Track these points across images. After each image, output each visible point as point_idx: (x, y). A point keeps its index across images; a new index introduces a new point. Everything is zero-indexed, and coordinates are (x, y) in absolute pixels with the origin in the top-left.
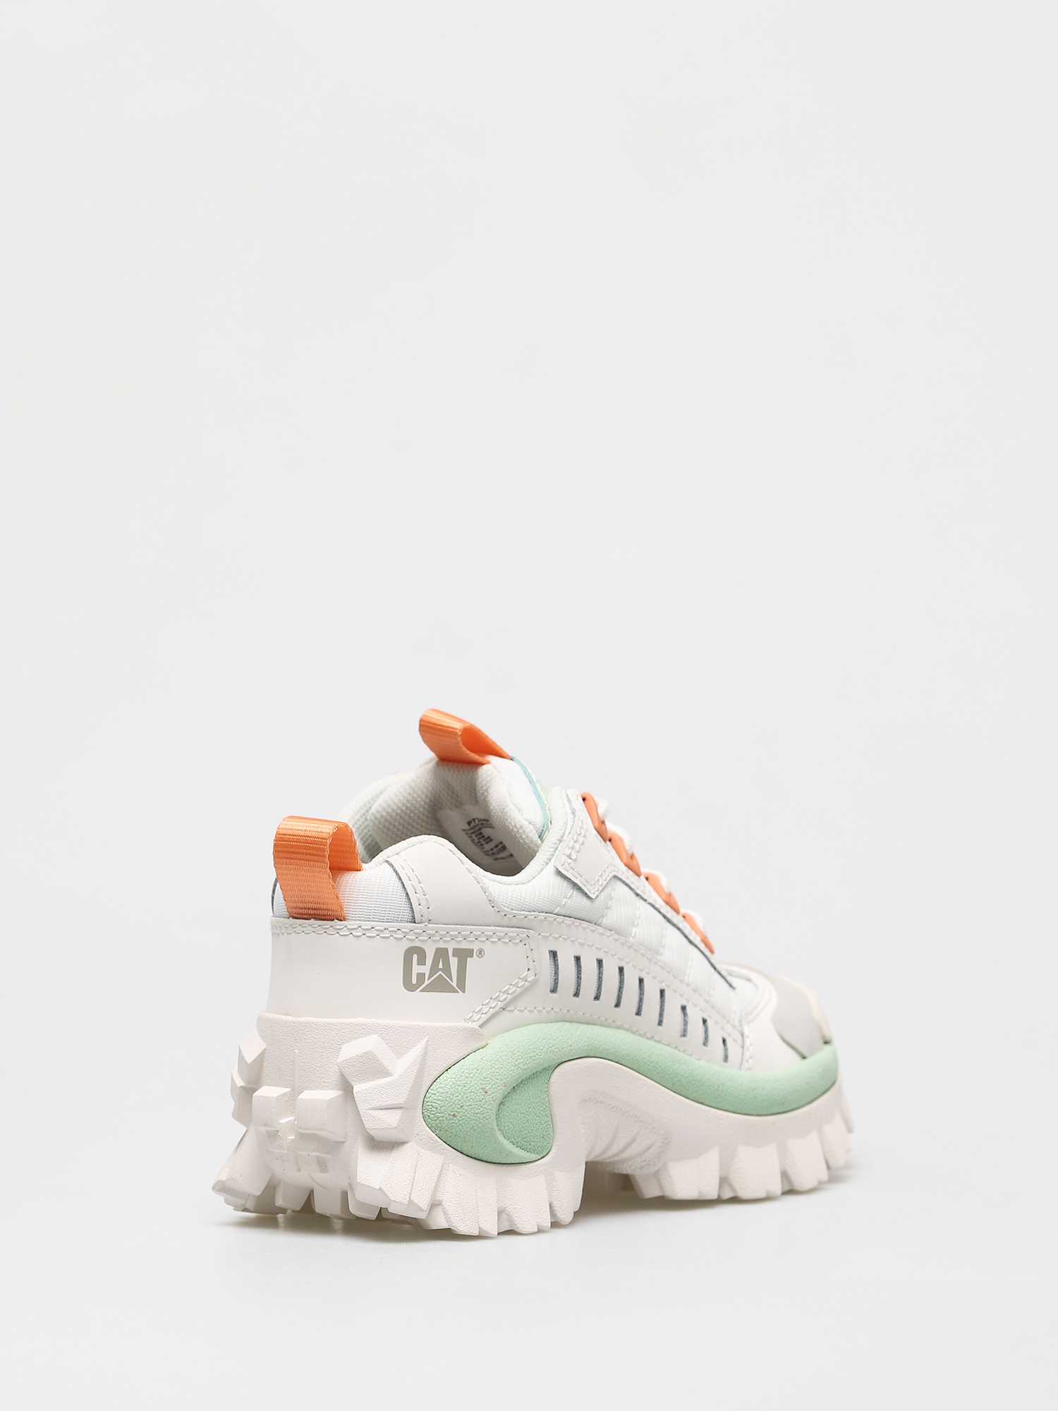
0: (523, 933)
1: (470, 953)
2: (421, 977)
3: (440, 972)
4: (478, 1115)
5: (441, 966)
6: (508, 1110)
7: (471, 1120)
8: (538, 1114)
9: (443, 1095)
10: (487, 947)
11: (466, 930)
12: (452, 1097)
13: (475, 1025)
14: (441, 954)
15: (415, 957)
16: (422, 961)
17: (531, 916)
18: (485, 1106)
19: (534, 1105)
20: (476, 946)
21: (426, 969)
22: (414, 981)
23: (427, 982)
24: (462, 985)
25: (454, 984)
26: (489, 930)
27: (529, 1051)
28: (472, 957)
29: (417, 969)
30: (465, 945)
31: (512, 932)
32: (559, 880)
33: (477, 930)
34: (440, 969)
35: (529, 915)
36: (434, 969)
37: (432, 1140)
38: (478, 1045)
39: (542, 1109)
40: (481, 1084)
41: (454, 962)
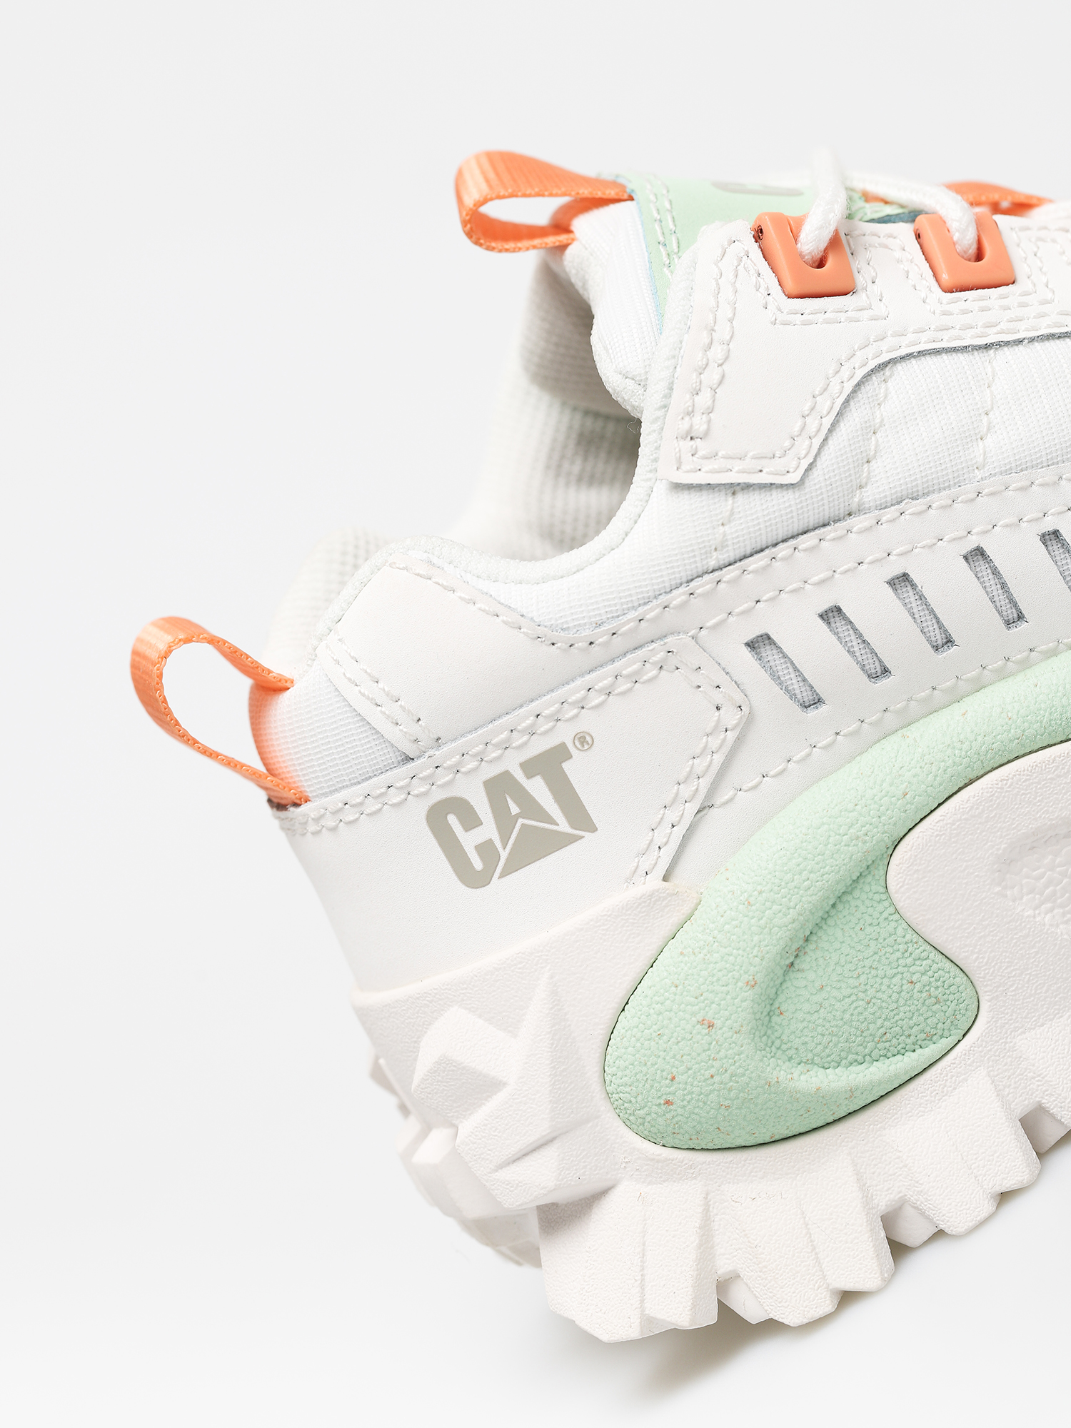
0: (656, 653)
1: (560, 753)
2: (486, 849)
3: (521, 821)
4: (717, 1079)
5: (515, 809)
6: (800, 1015)
7: (707, 1095)
8: (890, 973)
9: (627, 1072)
10: (587, 722)
11: (524, 718)
12: (644, 1069)
13: (655, 882)
14: (500, 787)
15: (452, 819)
16: (470, 820)
17: (652, 612)
18: (722, 1053)
19: (868, 963)
20: (564, 734)
21: (488, 830)
22: (478, 864)
23: (504, 855)
24: (581, 819)
25: (564, 826)
26: (574, 691)
27: (789, 876)
28: (571, 757)
29: (469, 841)
30: (539, 746)
31: (629, 665)
32: (686, 499)
33: (547, 704)
34: (518, 816)
35: (647, 612)
36: (504, 822)
37: (658, 1161)
38: (676, 918)
39: (898, 954)
40: (693, 1014)
41: (538, 788)
